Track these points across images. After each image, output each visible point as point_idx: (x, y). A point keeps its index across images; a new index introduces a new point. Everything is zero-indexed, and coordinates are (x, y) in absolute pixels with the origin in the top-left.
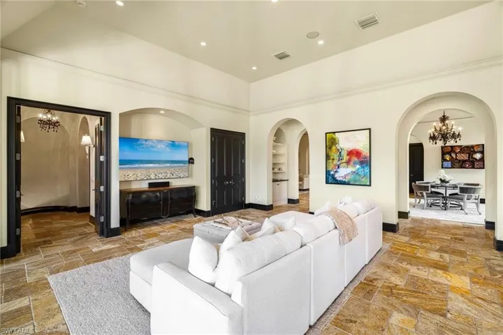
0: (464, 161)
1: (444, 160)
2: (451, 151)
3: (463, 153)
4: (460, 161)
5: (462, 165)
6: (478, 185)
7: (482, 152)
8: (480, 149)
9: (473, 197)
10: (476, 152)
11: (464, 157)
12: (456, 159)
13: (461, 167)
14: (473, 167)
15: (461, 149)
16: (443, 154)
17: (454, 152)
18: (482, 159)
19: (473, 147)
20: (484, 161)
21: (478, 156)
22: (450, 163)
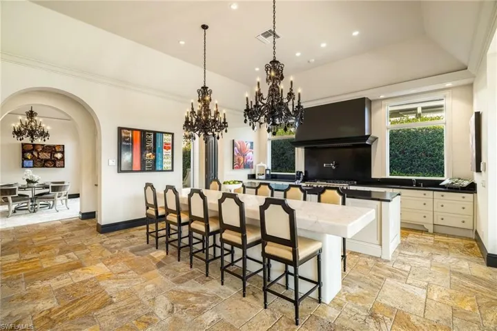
0: (46, 161)
1: (24, 158)
2: (33, 150)
3: (45, 152)
4: (42, 159)
5: (44, 164)
6: (63, 183)
7: (63, 153)
8: (61, 149)
9: (63, 195)
10: (57, 152)
11: (46, 156)
12: (38, 158)
13: (43, 166)
14: (55, 166)
15: (43, 148)
16: (24, 152)
17: (36, 151)
18: (63, 159)
19: (54, 147)
20: (64, 161)
21: (59, 156)
22: (32, 161)
